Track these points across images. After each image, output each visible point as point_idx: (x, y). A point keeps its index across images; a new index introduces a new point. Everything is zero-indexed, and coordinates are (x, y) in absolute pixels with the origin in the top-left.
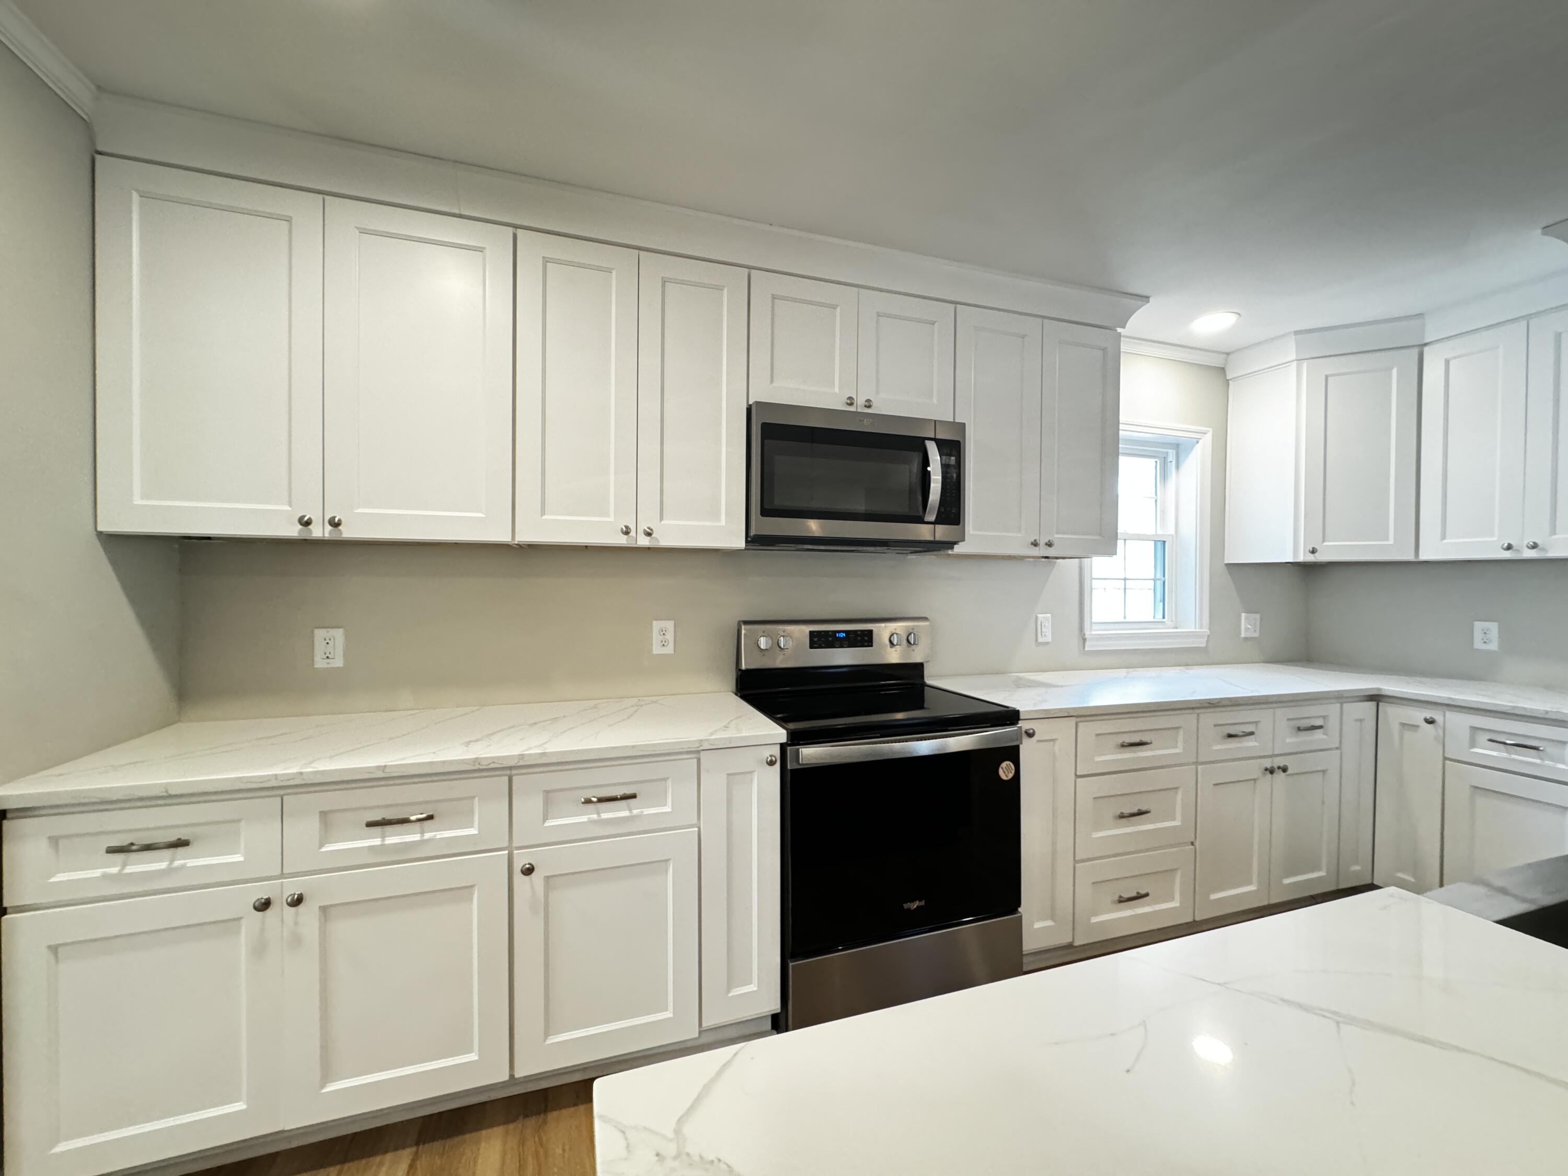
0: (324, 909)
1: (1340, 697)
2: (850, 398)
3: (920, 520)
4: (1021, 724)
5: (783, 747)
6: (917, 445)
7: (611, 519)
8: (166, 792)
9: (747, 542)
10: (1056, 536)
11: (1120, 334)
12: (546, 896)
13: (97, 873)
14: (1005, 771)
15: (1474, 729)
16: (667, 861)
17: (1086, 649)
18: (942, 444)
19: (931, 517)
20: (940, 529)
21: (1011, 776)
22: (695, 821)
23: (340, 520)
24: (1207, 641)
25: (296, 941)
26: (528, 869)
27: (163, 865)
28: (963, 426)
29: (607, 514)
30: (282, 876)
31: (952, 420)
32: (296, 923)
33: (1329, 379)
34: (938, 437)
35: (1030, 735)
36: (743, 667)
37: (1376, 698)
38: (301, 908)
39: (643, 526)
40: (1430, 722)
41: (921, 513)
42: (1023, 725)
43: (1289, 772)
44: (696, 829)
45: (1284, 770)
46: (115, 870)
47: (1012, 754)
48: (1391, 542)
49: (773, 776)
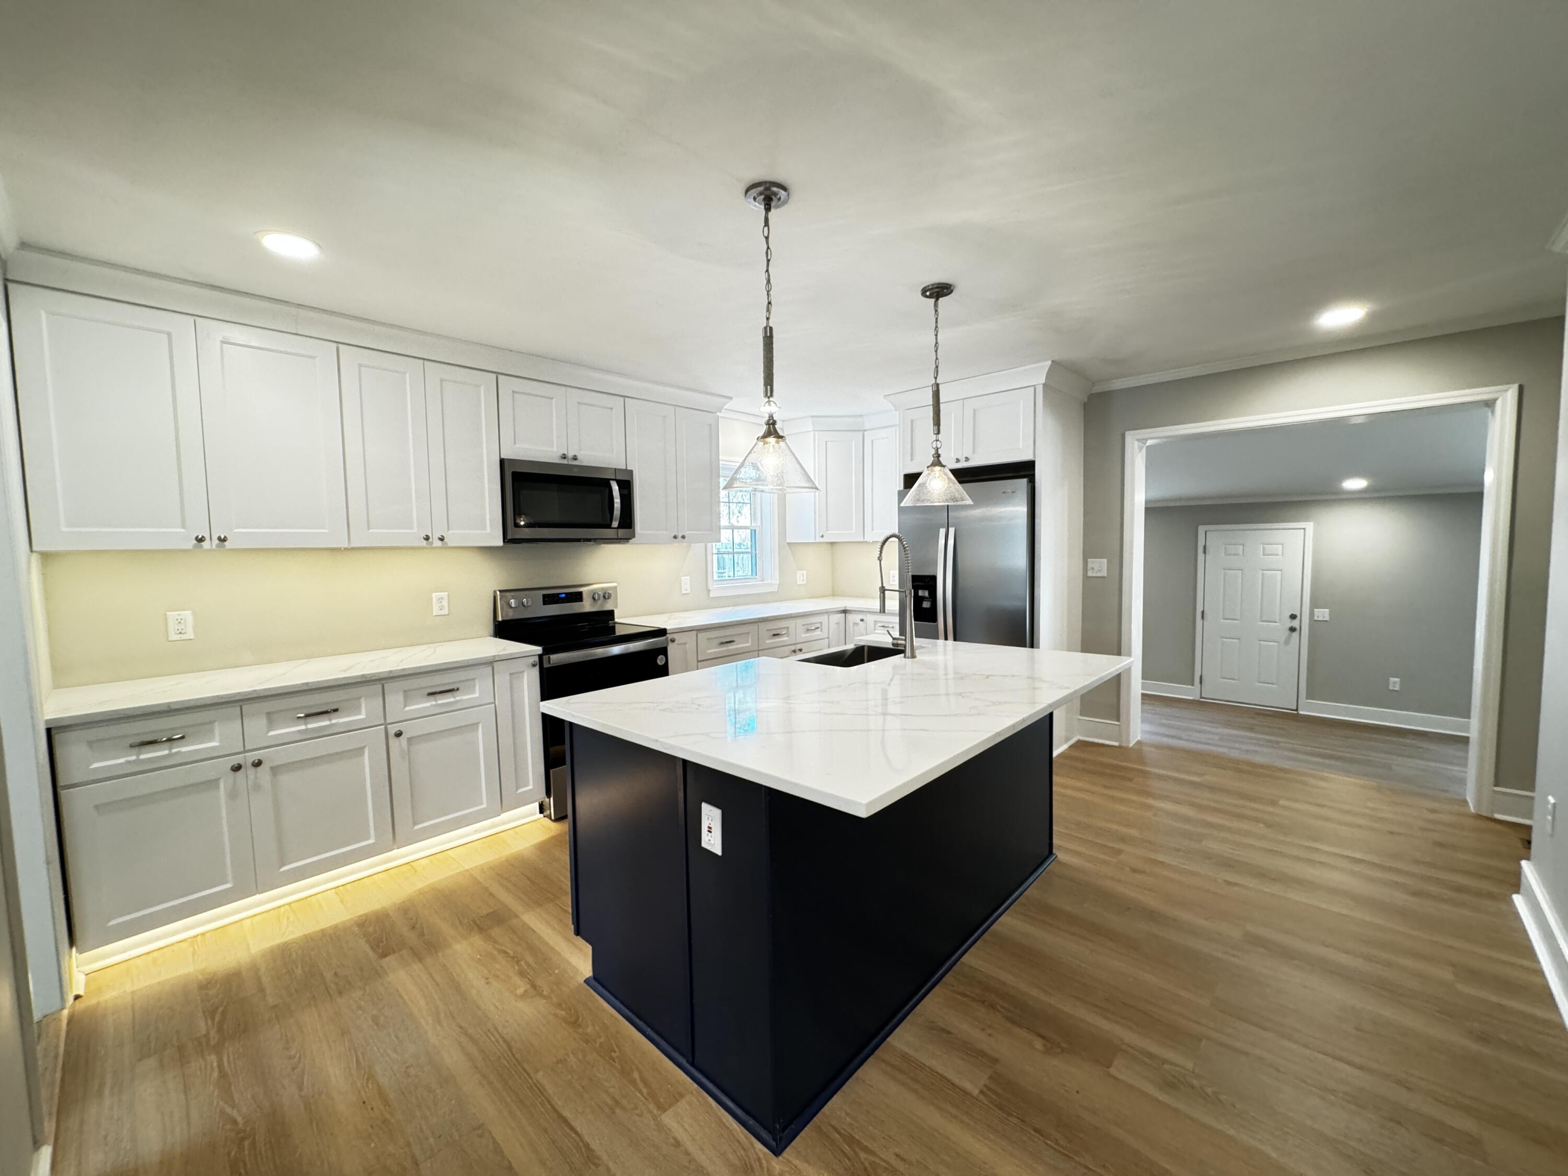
0: (272, 768)
1: (828, 612)
2: (564, 454)
3: (609, 526)
4: (668, 635)
5: (540, 656)
6: (606, 483)
7: (415, 530)
8: (169, 707)
9: (504, 541)
10: (687, 532)
11: (718, 416)
12: (409, 749)
13: (122, 760)
14: (660, 660)
15: (876, 622)
16: (477, 724)
17: (711, 596)
18: (619, 483)
19: (615, 524)
20: (620, 531)
21: (663, 663)
22: (492, 701)
23: (225, 537)
24: (778, 589)
25: (257, 787)
26: (399, 734)
27: (166, 752)
28: (631, 471)
29: (412, 528)
30: (245, 751)
31: (625, 468)
32: (256, 778)
33: (828, 443)
34: (617, 478)
35: (673, 641)
36: (500, 619)
37: (845, 612)
38: (259, 769)
39: (438, 535)
40: (862, 620)
41: (609, 522)
42: (669, 636)
43: (803, 651)
44: (493, 705)
45: (801, 650)
46: (134, 758)
47: (664, 651)
48: (854, 531)
49: (535, 672)
